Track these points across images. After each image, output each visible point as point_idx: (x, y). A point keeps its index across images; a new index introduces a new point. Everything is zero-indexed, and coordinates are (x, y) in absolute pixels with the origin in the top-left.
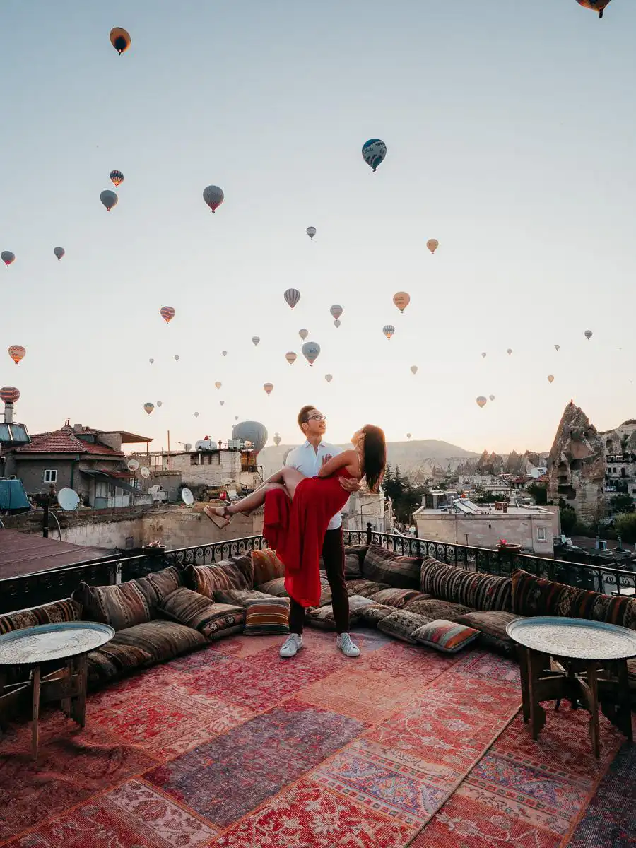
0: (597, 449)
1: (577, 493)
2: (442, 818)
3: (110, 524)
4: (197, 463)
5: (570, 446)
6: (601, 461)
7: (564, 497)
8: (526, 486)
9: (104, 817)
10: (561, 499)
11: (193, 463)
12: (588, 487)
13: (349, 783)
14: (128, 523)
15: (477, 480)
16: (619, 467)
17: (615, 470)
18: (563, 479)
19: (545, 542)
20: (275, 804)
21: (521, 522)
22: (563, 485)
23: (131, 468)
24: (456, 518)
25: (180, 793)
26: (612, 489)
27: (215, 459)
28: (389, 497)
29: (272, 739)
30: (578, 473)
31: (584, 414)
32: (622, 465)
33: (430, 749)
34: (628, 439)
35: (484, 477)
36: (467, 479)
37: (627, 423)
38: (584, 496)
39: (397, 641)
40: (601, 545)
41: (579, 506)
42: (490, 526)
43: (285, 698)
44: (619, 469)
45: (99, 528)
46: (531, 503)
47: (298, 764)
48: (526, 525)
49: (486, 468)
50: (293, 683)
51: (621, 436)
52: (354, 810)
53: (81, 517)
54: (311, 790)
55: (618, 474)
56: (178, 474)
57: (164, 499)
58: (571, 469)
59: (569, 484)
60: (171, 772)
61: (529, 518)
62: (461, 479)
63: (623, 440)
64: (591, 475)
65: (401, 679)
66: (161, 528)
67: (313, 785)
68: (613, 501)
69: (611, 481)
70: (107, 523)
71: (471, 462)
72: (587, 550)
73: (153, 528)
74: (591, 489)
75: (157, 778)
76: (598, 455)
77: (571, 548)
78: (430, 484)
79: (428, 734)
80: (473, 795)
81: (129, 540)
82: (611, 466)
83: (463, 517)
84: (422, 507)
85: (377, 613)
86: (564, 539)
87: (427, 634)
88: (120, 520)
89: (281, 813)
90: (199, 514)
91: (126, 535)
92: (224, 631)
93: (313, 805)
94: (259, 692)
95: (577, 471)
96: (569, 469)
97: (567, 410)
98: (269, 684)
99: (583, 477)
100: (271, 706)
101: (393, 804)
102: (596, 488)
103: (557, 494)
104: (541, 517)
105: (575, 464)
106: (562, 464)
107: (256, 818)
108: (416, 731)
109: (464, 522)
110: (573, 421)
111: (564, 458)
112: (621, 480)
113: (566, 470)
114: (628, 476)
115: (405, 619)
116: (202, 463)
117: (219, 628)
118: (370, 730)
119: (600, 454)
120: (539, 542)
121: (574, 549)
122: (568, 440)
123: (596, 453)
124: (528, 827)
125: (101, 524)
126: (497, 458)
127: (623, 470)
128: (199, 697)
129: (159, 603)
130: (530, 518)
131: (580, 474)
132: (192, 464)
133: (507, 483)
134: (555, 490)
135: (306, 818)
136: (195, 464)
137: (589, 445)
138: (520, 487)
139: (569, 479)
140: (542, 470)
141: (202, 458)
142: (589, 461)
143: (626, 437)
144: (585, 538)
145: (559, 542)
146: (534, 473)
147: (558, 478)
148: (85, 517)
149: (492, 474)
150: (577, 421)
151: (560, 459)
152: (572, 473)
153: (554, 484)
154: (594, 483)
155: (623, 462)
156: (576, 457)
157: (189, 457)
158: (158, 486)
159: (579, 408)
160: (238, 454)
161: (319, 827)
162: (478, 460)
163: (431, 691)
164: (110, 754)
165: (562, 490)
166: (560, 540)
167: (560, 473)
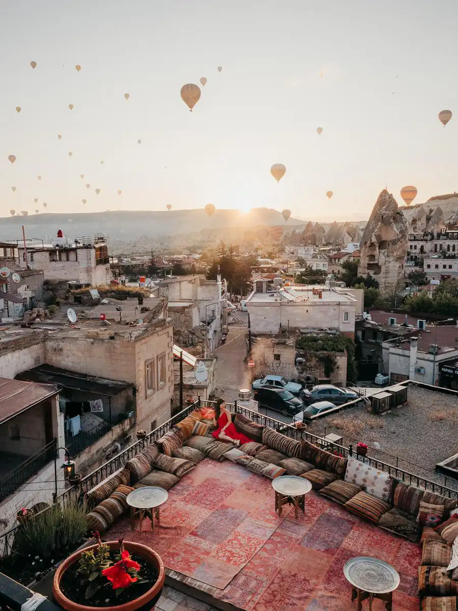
0: (402, 232)
1: (382, 269)
2: (272, 537)
3: (23, 350)
4: (55, 258)
5: (380, 230)
6: (404, 242)
7: (372, 273)
8: (342, 261)
9: (186, 544)
10: (369, 274)
11: (52, 259)
12: (391, 264)
13: (248, 531)
14: (35, 347)
15: (302, 252)
16: (419, 244)
17: (415, 247)
18: (372, 257)
19: (349, 323)
20: (229, 538)
21: (332, 307)
22: (371, 262)
23: (4, 275)
24: (281, 305)
25: (203, 537)
26: (411, 264)
27: (72, 256)
28: (225, 279)
29: (222, 520)
30: (385, 252)
31: (394, 200)
32: (421, 243)
33: (269, 519)
34: (432, 214)
35: (306, 248)
36: (292, 249)
37: (433, 199)
38: (387, 272)
39: (255, 474)
40: (392, 321)
41: (383, 280)
42: (307, 311)
43: (220, 504)
44: (419, 247)
45: (17, 354)
46: (342, 286)
47: (233, 527)
48: (335, 310)
49: (309, 238)
50: (220, 497)
51: (427, 210)
52: (250, 537)
53: (3, 348)
54: (238, 534)
55: (418, 251)
56: (41, 273)
57: (31, 296)
58: (379, 249)
59: (376, 262)
60: (197, 532)
61: (337, 304)
62: (288, 249)
63: (429, 214)
64: (395, 254)
65: (258, 493)
66: (61, 350)
67: (238, 532)
68: (411, 276)
69: (412, 256)
70: (21, 349)
71: (297, 231)
72: (380, 326)
73: (55, 349)
74: (394, 266)
75: (194, 534)
76: (402, 238)
77: (369, 323)
78: (260, 252)
79: (268, 514)
80: (280, 531)
81: (37, 360)
82: (413, 243)
83: (287, 303)
84: (253, 292)
85: (246, 462)
86: (365, 315)
87: (266, 471)
88: (30, 346)
89: (232, 540)
90: (92, 340)
91: (35, 356)
92: (184, 473)
93: (239, 538)
94: (210, 503)
95: (383, 251)
96: (377, 249)
97: (381, 196)
98: (212, 499)
99: (388, 256)
100: (216, 508)
101: (260, 535)
102: (398, 265)
103: (366, 270)
104: (347, 303)
105: (382, 244)
106: (372, 245)
107: (226, 541)
108: (264, 514)
109: (287, 308)
110: (385, 207)
111: (374, 240)
112: (419, 256)
113: (375, 250)
114: (425, 253)
115: (257, 465)
116: (60, 260)
117: (182, 473)
118: (251, 514)
119: (404, 236)
120: (344, 323)
121: (372, 324)
122: (379, 224)
123: (400, 236)
124: (292, 538)
125: (17, 351)
126: (320, 228)
127: (422, 247)
128: (190, 506)
129: (154, 463)
130: (339, 304)
131: (386, 254)
132: (51, 261)
133: (326, 257)
134: (365, 268)
135: (239, 540)
136: (54, 260)
137: (396, 228)
138: (337, 261)
139: (376, 258)
140: (356, 245)
141: (60, 255)
142: (394, 242)
143: (431, 211)
144: (382, 312)
145: (360, 318)
146: (350, 248)
147: (368, 256)
148: (6, 348)
149: (314, 244)
150: (388, 207)
151: (371, 240)
152: (379, 252)
153: (364, 261)
154: (396, 261)
155: (422, 240)
156: (384, 238)
157: (47, 254)
158: (25, 286)
159: (391, 195)
160: (93, 251)
161: (243, 542)
162: (303, 229)
163: (268, 498)
164: (175, 528)
165: (370, 266)
166: (362, 316)
167: (370, 251)
